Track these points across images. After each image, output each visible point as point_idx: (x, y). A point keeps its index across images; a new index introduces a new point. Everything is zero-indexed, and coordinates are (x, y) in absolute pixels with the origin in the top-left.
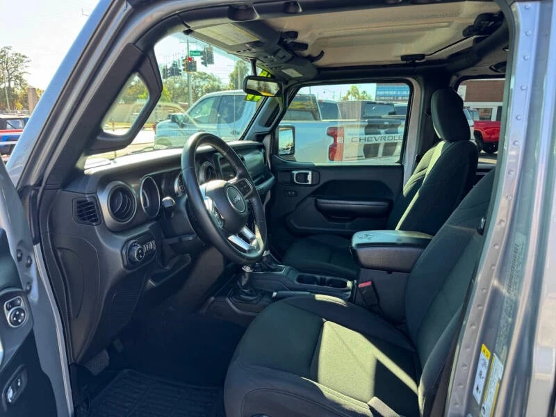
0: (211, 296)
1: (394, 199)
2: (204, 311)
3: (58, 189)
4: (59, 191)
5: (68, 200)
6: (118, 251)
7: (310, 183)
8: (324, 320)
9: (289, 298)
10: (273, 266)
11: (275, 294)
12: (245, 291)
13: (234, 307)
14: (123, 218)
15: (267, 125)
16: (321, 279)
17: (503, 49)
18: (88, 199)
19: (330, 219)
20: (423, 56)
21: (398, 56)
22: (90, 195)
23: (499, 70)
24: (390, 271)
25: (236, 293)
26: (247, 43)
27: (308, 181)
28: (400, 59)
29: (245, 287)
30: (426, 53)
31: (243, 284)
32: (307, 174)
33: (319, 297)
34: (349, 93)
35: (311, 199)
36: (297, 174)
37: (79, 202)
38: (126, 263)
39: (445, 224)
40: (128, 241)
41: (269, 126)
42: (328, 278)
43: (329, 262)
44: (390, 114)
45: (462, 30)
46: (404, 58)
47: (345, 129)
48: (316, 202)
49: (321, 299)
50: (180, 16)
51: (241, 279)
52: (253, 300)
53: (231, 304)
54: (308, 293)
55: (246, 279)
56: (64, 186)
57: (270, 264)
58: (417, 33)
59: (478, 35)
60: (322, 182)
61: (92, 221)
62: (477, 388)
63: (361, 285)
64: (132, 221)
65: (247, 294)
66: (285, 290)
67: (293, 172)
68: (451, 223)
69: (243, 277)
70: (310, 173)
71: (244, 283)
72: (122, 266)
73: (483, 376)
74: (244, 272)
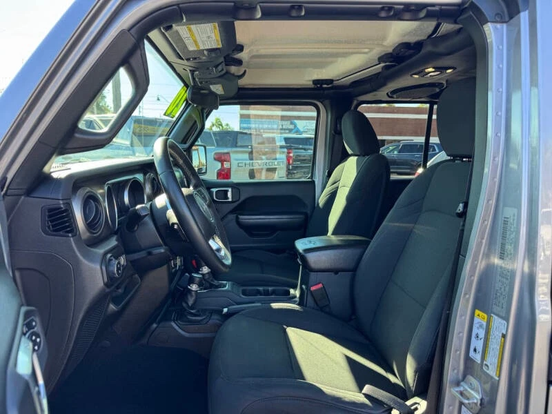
0: (152, 324)
1: (309, 212)
2: (144, 341)
3: (22, 195)
4: (23, 197)
5: (34, 208)
6: (98, 267)
7: (230, 200)
8: (285, 327)
9: (243, 312)
10: (216, 283)
11: (225, 310)
12: (192, 311)
13: (180, 331)
14: (94, 230)
15: (184, 141)
16: (264, 290)
17: (411, 75)
18: (62, 206)
19: (251, 235)
20: (331, 81)
21: (310, 81)
22: (65, 201)
23: (395, 96)
24: (336, 271)
25: (181, 315)
26: (206, 50)
27: (228, 198)
28: (311, 83)
29: (192, 308)
30: (334, 79)
31: (190, 305)
32: (227, 191)
33: (275, 305)
34: (213, 125)
35: (232, 217)
36: (217, 192)
37: (50, 210)
38: (106, 280)
39: (384, 223)
40: (106, 254)
41: (185, 143)
42: (270, 289)
43: (263, 273)
44: (259, 144)
45: (378, 56)
46: (316, 82)
47: (231, 155)
48: (237, 218)
49: (277, 307)
50: (179, 7)
51: (187, 299)
52: (202, 320)
53: (177, 328)
54: (259, 304)
55: (193, 298)
56: (29, 192)
57: (212, 280)
58: (330, 59)
59: (390, 62)
60: (242, 198)
61: (68, 232)
62: (475, 350)
63: (313, 288)
64: (102, 233)
65: (195, 315)
66: (233, 305)
67: (212, 190)
68: (389, 221)
69: (189, 297)
70: (230, 190)
71: (191, 302)
72: (102, 284)
73: (480, 337)
74: (190, 291)
